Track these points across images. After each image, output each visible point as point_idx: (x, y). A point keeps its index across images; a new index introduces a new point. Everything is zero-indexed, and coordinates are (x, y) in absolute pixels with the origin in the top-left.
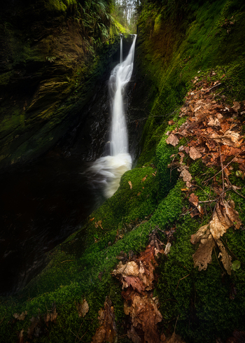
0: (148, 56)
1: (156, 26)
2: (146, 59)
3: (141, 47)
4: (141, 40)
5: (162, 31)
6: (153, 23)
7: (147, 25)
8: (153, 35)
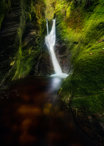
0: (64, 30)
1: (68, 14)
2: (63, 32)
3: (59, 26)
4: (59, 22)
5: (71, 16)
6: (66, 12)
7: (62, 13)
8: (66, 19)
